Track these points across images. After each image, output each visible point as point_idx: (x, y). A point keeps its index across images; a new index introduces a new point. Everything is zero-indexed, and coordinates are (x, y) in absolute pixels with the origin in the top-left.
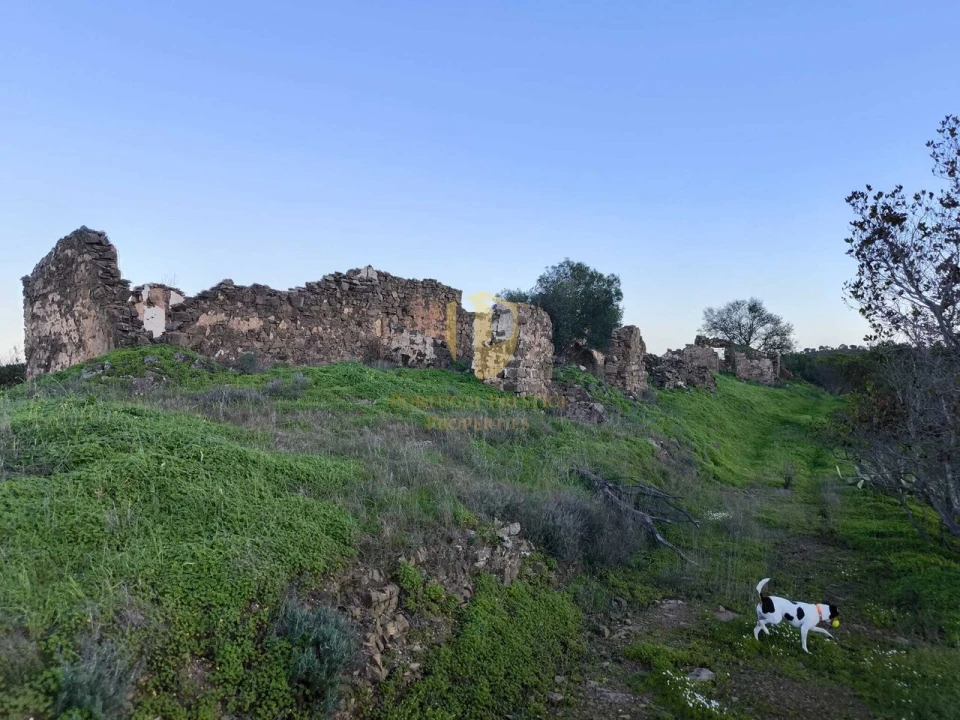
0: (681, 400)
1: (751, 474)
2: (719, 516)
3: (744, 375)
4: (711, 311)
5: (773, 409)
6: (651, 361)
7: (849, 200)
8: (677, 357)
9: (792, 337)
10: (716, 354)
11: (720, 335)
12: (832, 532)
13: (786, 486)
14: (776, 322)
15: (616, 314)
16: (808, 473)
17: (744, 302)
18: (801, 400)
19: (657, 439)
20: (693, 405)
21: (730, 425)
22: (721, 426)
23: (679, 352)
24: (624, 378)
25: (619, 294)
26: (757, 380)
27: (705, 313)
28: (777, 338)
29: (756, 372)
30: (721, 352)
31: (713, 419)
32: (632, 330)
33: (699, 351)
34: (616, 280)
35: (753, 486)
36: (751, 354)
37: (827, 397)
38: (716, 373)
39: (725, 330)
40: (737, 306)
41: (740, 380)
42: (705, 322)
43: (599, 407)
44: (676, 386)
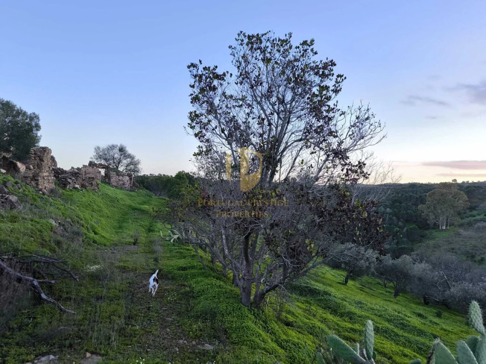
0: (77, 196)
1: (115, 238)
3: (115, 184)
4: (99, 148)
5: (128, 202)
6: (58, 173)
8: (76, 171)
9: (139, 166)
10: (100, 172)
11: (103, 162)
13: (134, 244)
14: (132, 157)
16: (146, 235)
17: (117, 146)
18: (142, 198)
19: (56, 220)
20: (84, 199)
21: (106, 211)
22: (100, 211)
23: (78, 169)
24: (38, 180)
26: (121, 187)
27: (95, 149)
28: (132, 167)
29: (121, 183)
30: (103, 171)
31: (95, 207)
32: (45, 150)
33: (90, 169)
34: (37, 117)
35: (116, 245)
36: (119, 173)
37: (154, 197)
38: (99, 182)
39: (106, 160)
40: (113, 147)
41: (112, 186)
42: (95, 154)
43: (14, 198)
44: (74, 188)
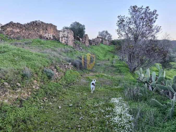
0: (94, 47)
1: (104, 59)
2: (98, 64)
3: (104, 43)
4: (100, 32)
5: (108, 49)
6: (90, 41)
7: (118, 17)
8: (94, 40)
9: (112, 37)
10: (100, 40)
11: (101, 37)
12: (113, 65)
13: (108, 60)
14: (110, 35)
15: (84, 32)
16: (112, 58)
17: (105, 31)
18: (112, 48)
19: (90, 53)
20: (96, 48)
21: (101, 51)
22: (100, 51)
23: (94, 39)
24: (85, 43)
25: (85, 29)
26: (106, 44)
28: (110, 37)
29: (106, 43)
30: (101, 39)
31: (99, 50)
32: (86, 35)
33: (97, 39)
34: (84, 26)
35: (104, 60)
36: (105, 40)
38: (100, 43)
39: (102, 36)
40: (104, 31)
41: (103, 44)
42: (98, 34)
43: (81, 48)
44: (93, 45)
